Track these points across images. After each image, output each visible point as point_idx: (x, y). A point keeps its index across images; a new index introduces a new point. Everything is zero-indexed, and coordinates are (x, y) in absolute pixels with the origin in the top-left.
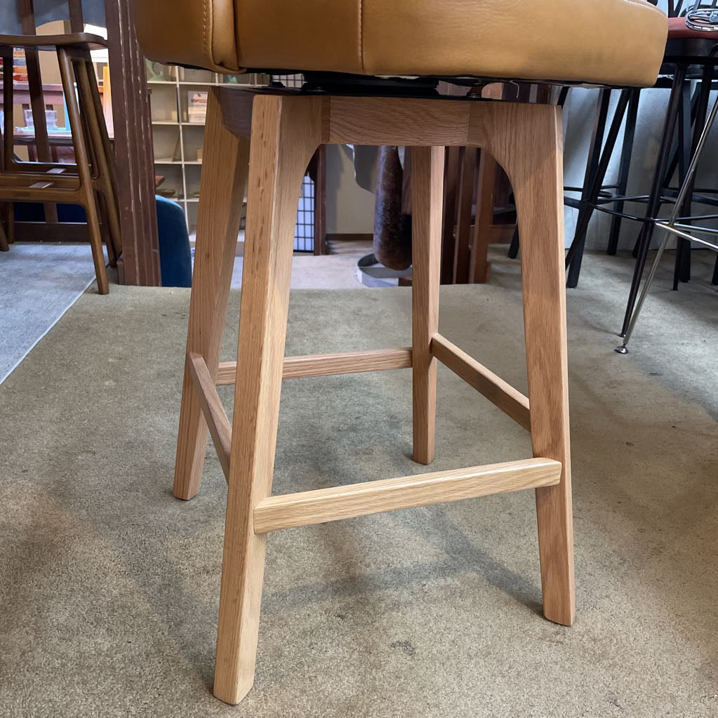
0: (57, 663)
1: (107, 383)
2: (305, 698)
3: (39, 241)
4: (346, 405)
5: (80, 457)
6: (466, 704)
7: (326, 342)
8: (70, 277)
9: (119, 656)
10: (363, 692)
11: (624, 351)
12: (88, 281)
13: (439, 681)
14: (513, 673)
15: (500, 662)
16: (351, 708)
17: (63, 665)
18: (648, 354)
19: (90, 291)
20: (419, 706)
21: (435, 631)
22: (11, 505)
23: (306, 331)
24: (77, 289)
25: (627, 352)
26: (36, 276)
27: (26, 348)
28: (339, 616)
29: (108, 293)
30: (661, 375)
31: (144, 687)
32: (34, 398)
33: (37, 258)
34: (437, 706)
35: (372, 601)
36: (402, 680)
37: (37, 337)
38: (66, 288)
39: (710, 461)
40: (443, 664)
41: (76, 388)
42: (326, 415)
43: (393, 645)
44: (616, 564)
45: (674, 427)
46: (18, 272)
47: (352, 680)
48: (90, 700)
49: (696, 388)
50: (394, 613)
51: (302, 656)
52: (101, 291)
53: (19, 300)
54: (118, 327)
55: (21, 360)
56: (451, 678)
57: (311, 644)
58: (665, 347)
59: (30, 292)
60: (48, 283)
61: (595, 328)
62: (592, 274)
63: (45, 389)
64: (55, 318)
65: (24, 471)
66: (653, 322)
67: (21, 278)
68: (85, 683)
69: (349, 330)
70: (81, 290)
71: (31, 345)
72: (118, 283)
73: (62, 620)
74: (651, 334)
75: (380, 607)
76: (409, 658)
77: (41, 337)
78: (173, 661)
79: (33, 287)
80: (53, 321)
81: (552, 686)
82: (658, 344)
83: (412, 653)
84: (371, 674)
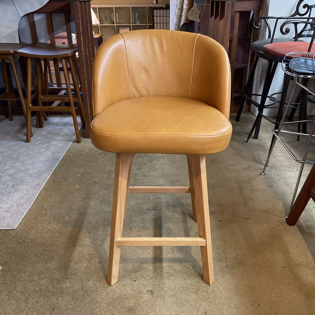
0: (55, 290)
1: (77, 186)
2: (119, 306)
3: (58, 115)
4: (153, 198)
5: (66, 218)
6: (163, 311)
7: (154, 167)
8: (68, 135)
9: (72, 289)
10: (135, 305)
11: (263, 174)
12: (74, 137)
13: (158, 303)
14: (180, 302)
15: (177, 299)
16: (131, 310)
17: (57, 291)
18: (272, 176)
19: (74, 142)
20: (150, 311)
21: (161, 287)
22: (45, 236)
23: (147, 162)
24: (70, 141)
25: (264, 174)
26: (56, 134)
27: (51, 170)
28: (134, 281)
29: (80, 142)
30: (273, 186)
31: (77, 299)
32: (53, 192)
33: (57, 124)
34: (155, 311)
35: (145, 276)
36: (147, 302)
37: (55, 165)
38: (66, 140)
39: (274, 227)
40: (160, 298)
41: (67, 188)
42: (146, 202)
43: (148, 291)
44: (224, 267)
45: (267, 211)
46: (50, 132)
47: (133, 301)
48: (63, 302)
49: (283, 193)
50: (150, 281)
51: (121, 293)
52: (78, 141)
53: (50, 147)
54: (83, 160)
55: (50, 176)
56: (161, 303)
57: (124, 289)
58: (280, 172)
59: (54, 143)
60: (60, 138)
61: (257, 162)
62: (267, 131)
63: (57, 189)
64: (62, 156)
65: (49, 223)
66: (282, 158)
67: (51, 135)
68: (62, 297)
69: (163, 161)
70: (71, 141)
71: (53, 169)
72: (84, 137)
73: (57, 277)
74: (278, 165)
75: (147, 278)
76: (151, 296)
77: (57, 165)
78: (86, 292)
79: (55, 140)
80: (61, 157)
81: (189, 307)
82: (278, 170)
83: (152, 294)
84: (139, 300)
